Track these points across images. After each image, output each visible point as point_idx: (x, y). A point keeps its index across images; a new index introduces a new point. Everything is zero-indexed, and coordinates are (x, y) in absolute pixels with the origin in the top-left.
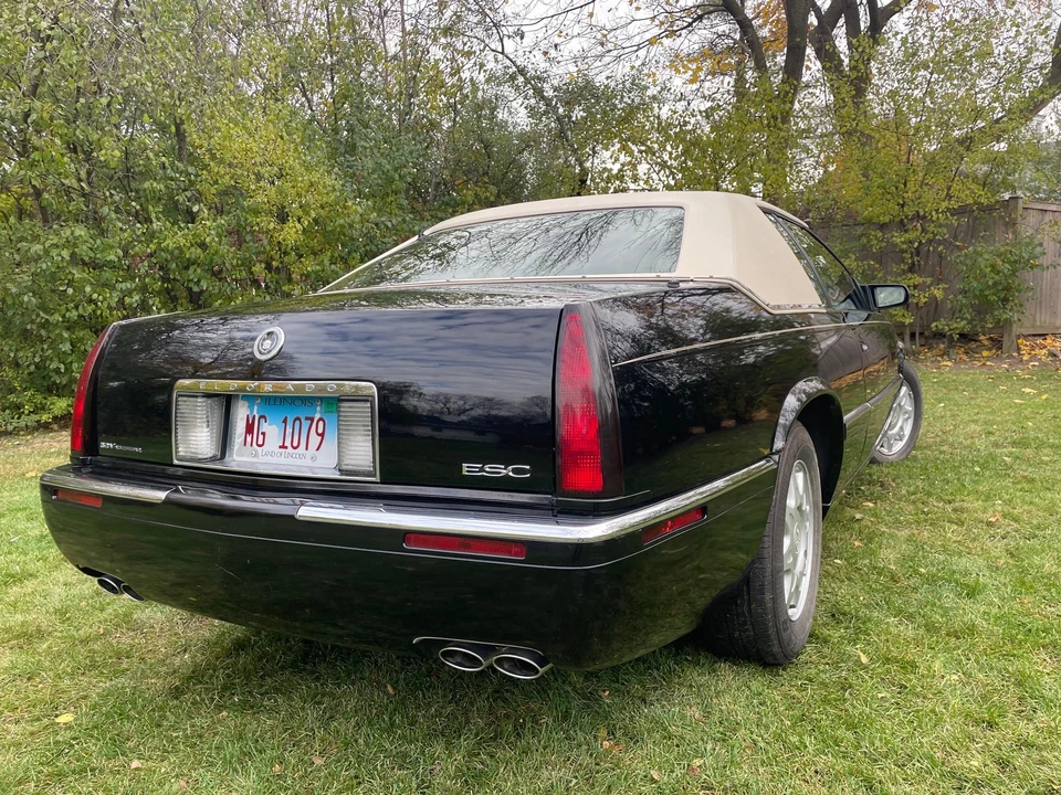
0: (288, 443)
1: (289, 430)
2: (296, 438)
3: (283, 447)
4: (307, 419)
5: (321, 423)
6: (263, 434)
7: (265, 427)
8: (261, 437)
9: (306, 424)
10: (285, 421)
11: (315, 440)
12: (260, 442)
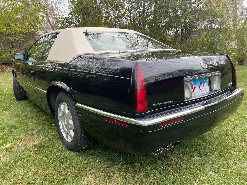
0: (201, 89)
1: (200, 86)
2: (202, 87)
3: (200, 90)
4: (203, 82)
5: (205, 82)
6: (195, 88)
7: (196, 86)
8: (195, 89)
9: (203, 83)
10: (199, 84)
11: (205, 86)
12: (195, 90)
